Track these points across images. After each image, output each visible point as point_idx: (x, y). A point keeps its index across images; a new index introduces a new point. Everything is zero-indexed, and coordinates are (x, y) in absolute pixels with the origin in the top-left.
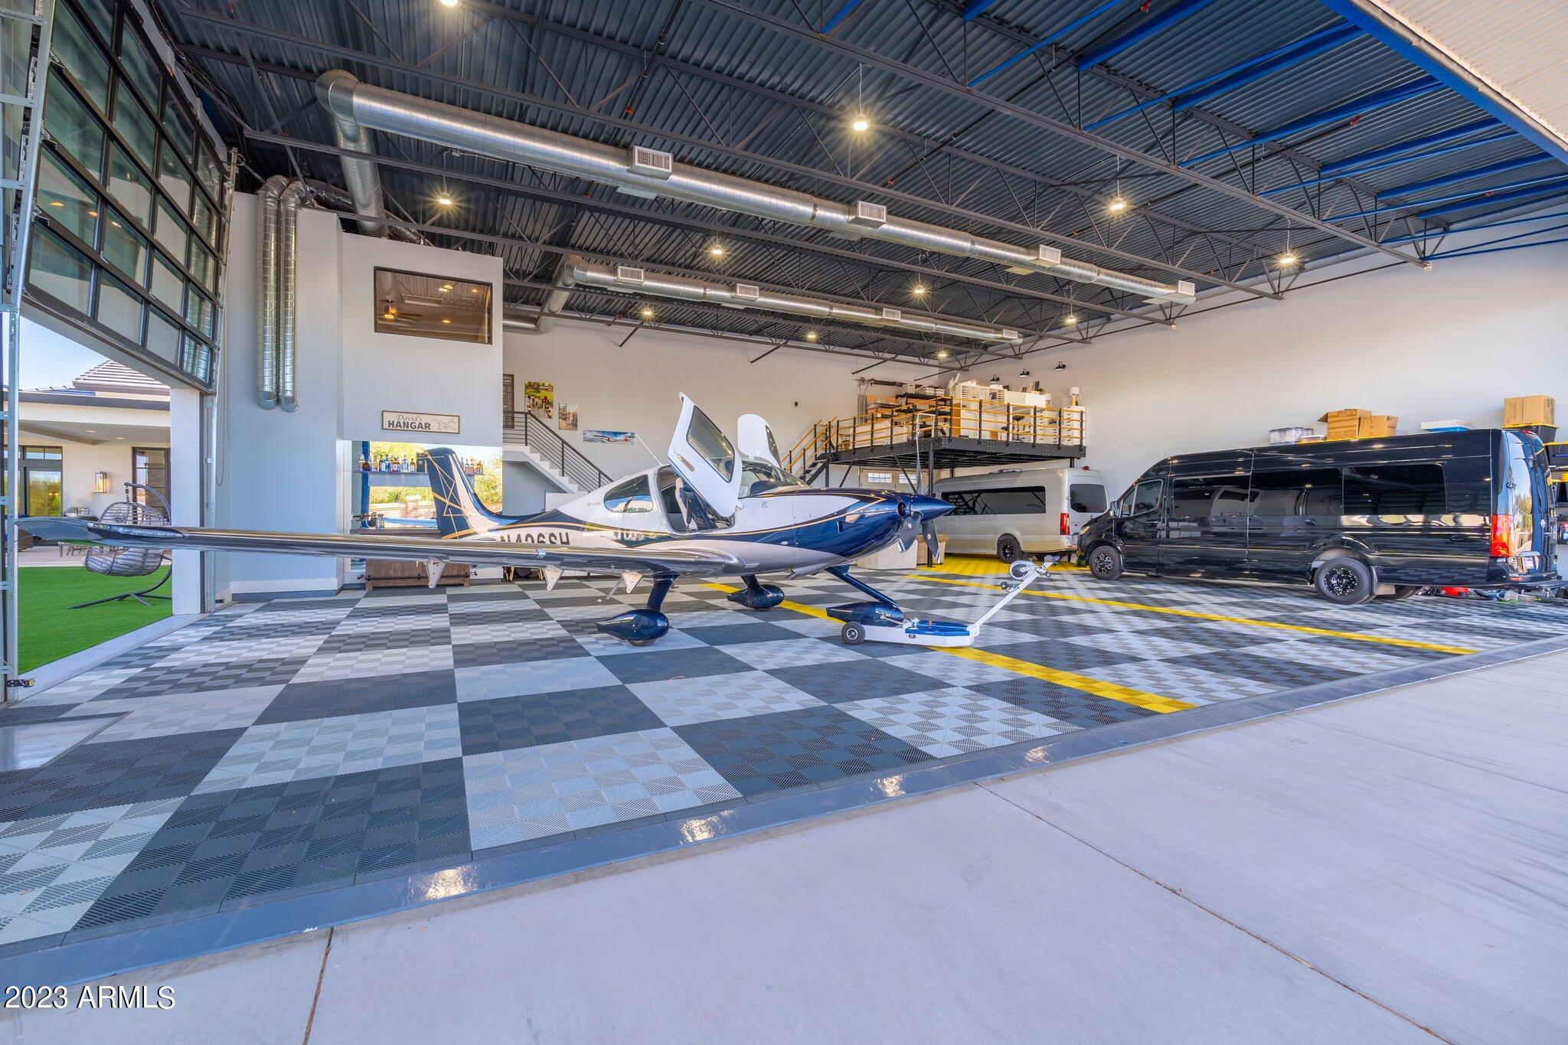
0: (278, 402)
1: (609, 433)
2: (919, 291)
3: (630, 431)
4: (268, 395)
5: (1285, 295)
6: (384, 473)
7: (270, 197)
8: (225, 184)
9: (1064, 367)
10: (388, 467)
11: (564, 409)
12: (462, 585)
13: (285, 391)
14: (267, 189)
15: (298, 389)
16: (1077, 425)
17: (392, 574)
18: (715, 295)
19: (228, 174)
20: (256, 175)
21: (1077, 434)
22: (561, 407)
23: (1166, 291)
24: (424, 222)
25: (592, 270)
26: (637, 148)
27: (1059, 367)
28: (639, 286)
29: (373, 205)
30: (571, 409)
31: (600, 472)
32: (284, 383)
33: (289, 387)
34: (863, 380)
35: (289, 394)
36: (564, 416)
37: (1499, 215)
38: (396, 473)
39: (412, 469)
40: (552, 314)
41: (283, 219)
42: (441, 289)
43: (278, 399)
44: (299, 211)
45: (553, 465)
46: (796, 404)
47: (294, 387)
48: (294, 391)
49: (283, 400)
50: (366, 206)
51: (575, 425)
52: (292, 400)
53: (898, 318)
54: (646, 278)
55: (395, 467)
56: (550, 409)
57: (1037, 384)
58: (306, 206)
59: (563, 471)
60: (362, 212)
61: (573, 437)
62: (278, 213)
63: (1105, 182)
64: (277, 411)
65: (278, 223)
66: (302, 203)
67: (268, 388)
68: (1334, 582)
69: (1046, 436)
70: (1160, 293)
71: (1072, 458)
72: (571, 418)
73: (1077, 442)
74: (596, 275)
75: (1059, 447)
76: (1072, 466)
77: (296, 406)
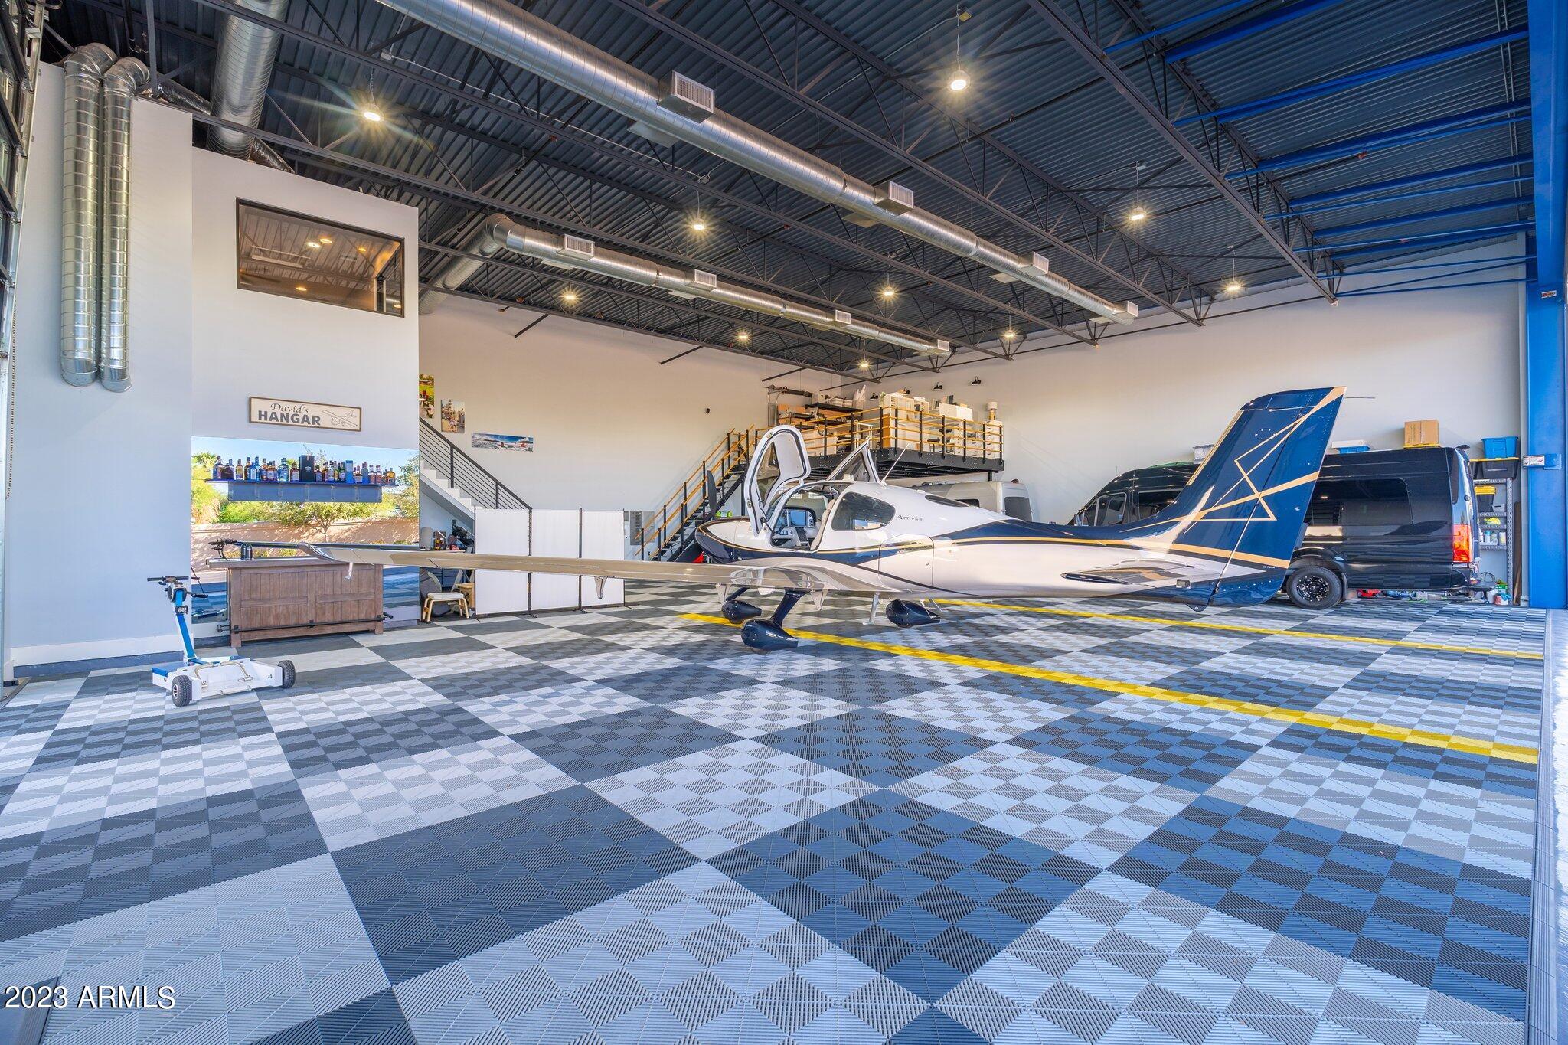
0: (98, 375)
1: (502, 437)
2: (889, 293)
3: (527, 435)
4: (84, 365)
5: (1205, 322)
6: (254, 482)
7: (87, 72)
8: (27, 30)
9: (979, 382)
10: (260, 474)
11: (448, 407)
12: (373, 632)
13: (111, 361)
14: (83, 60)
15: (130, 358)
16: (996, 439)
17: (271, 622)
18: (668, 281)
19: (32, 17)
20: (59, 38)
21: (996, 447)
22: (445, 405)
23: (1116, 311)
24: (323, 145)
25: (531, 237)
26: (677, 76)
27: (975, 382)
28: (585, 263)
29: (250, 110)
30: (457, 407)
31: (498, 484)
32: (109, 348)
33: (116, 354)
34: (773, 388)
35: (117, 365)
36: (447, 415)
37: (1385, 262)
38: (273, 482)
39: (296, 476)
40: (446, 289)
41: (109, 108)
42: (311, 245)
43: (97, 372)
44: (134, 101)
45: (440, 474)
46: (708, 411)
47: (125, 356)
48: (125, 360)
49: (107, 374)
50: (237, 110)
51: (461, 426)
52: (122, 374)
53: (848, 321)
54: (596, 254)
55: (271, 475)
56: (430, 406)
57: (951, 398)
58: (144, 96)
59: (452, 482)
60: (227, 116)
61: (462, 440)
62: (100, 99)
63: (1128, 190)
64: (95, 388)
65: (101, 113)
66: (138, 91)
67: (83, 352)
68: (1303, 589)
69: (974, 450)
70: (1108, 311)
71: (990, 472)
72: (457, 419)
73: (997, 456)
74: (533, 243)
75: (984, 460)
76: (990, 479)
77: (128, 384)
